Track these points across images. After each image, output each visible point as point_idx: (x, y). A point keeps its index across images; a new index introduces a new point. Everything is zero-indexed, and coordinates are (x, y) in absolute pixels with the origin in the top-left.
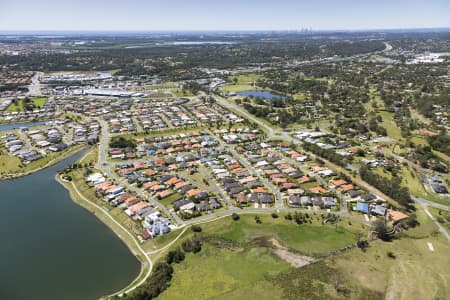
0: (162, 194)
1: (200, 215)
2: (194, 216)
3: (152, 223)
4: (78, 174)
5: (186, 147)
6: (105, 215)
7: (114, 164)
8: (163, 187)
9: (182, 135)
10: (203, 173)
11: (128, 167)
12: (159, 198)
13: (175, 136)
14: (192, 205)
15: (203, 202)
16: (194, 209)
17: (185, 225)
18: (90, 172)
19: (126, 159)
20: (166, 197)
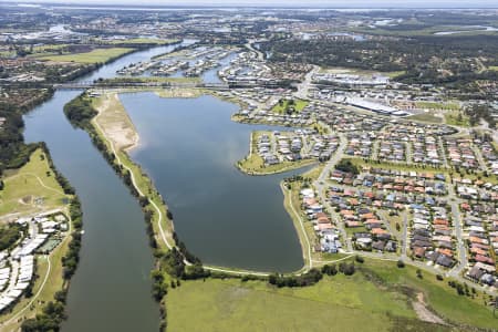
0: (350, 223)
1: (370, 251)
2: (365, 250)
3: (327, 241)
4: (297, 185)
5: (406, 188)
6: (300, 224)
7: (329, 185)
8: (356, 217)
9: (413, 174)
10: (403, 217)
11: (339, 191)
12: (347, 226)
13: (403, 173)
14: (368, 240)
15: (380, 242)
16: (369, 244)
17: (353, 253)
18: (306, 187)
19: (342, 183)
20: (353, 227)
